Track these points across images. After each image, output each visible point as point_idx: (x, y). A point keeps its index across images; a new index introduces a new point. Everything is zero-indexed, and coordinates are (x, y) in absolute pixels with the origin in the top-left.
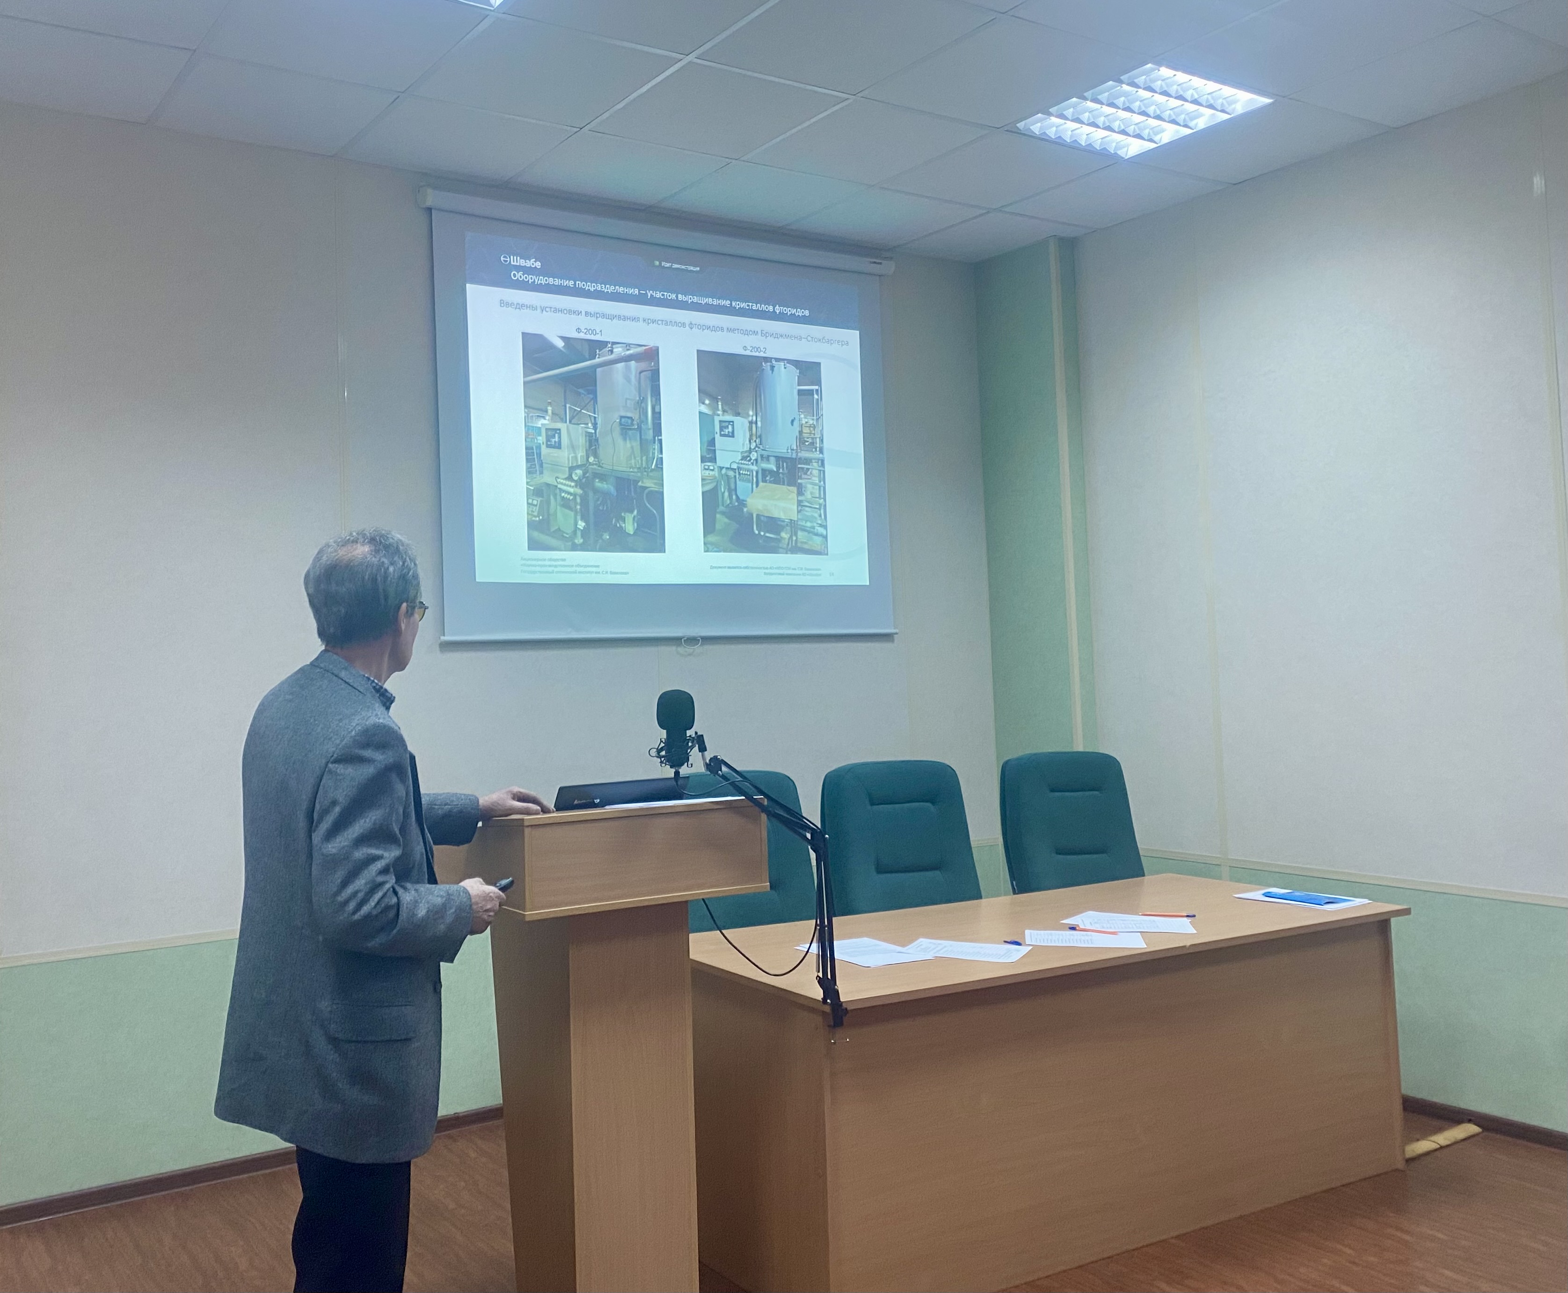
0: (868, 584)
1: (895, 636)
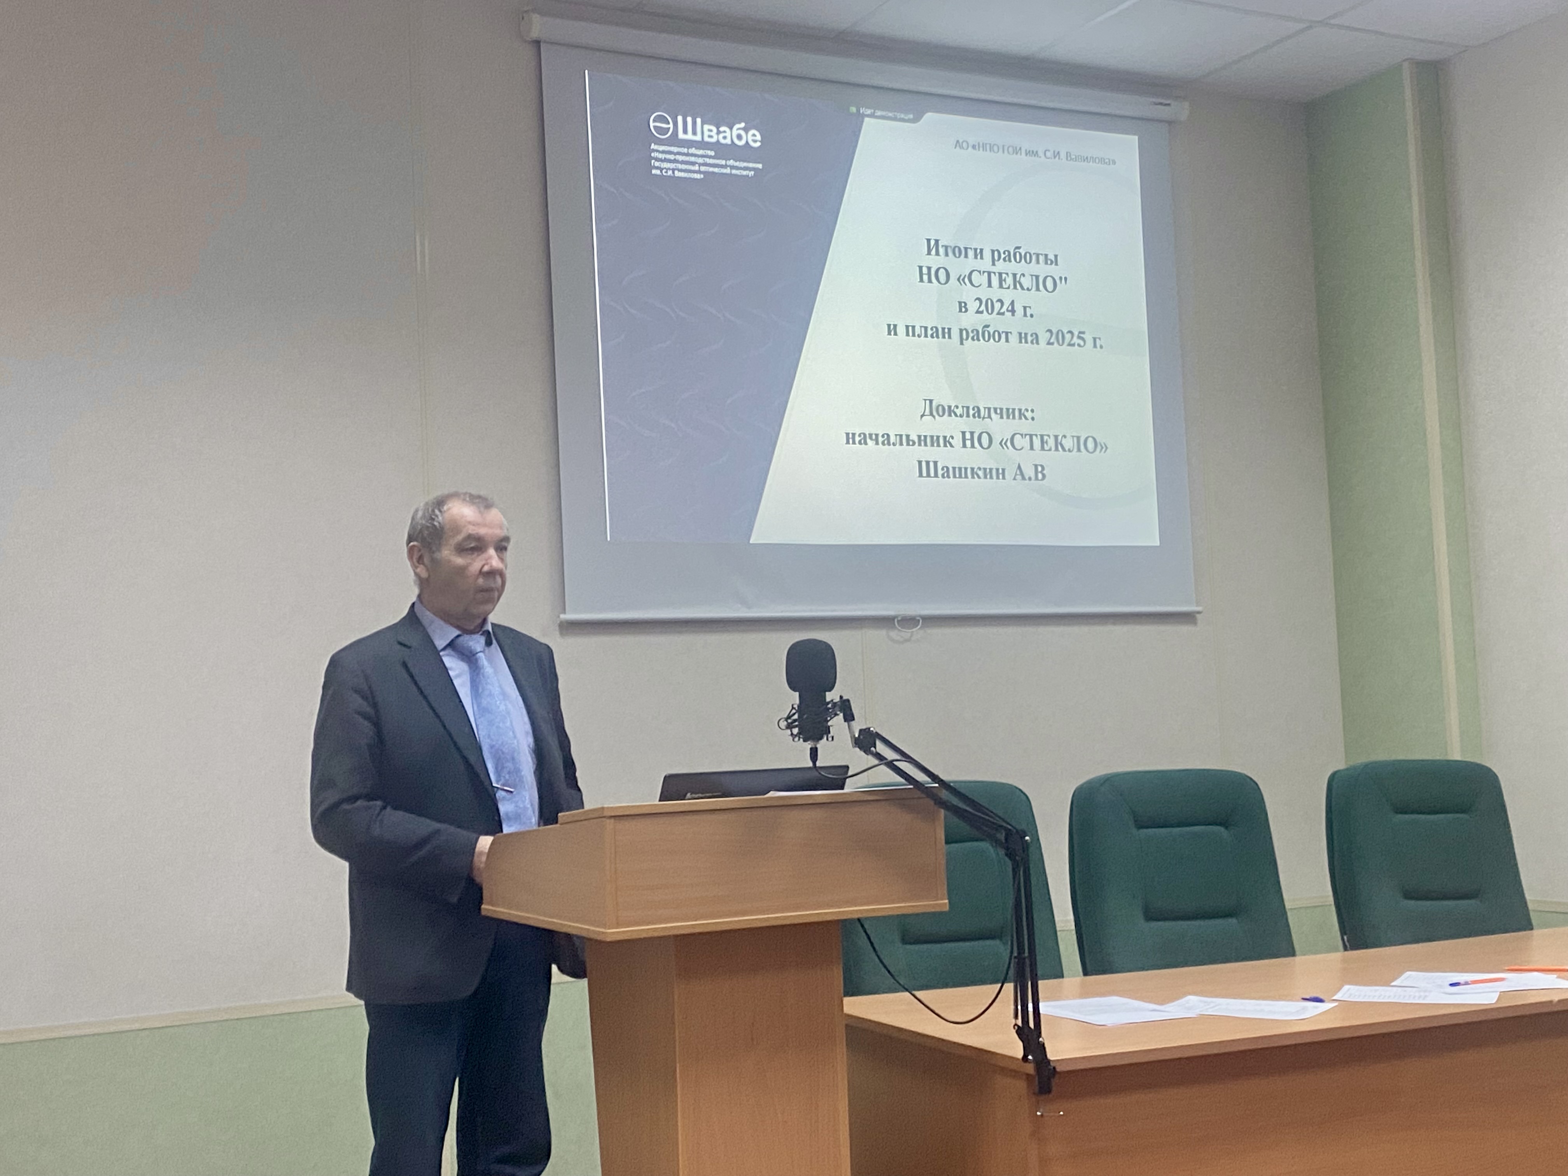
0: (1158, 544)
1: (1198, 616)
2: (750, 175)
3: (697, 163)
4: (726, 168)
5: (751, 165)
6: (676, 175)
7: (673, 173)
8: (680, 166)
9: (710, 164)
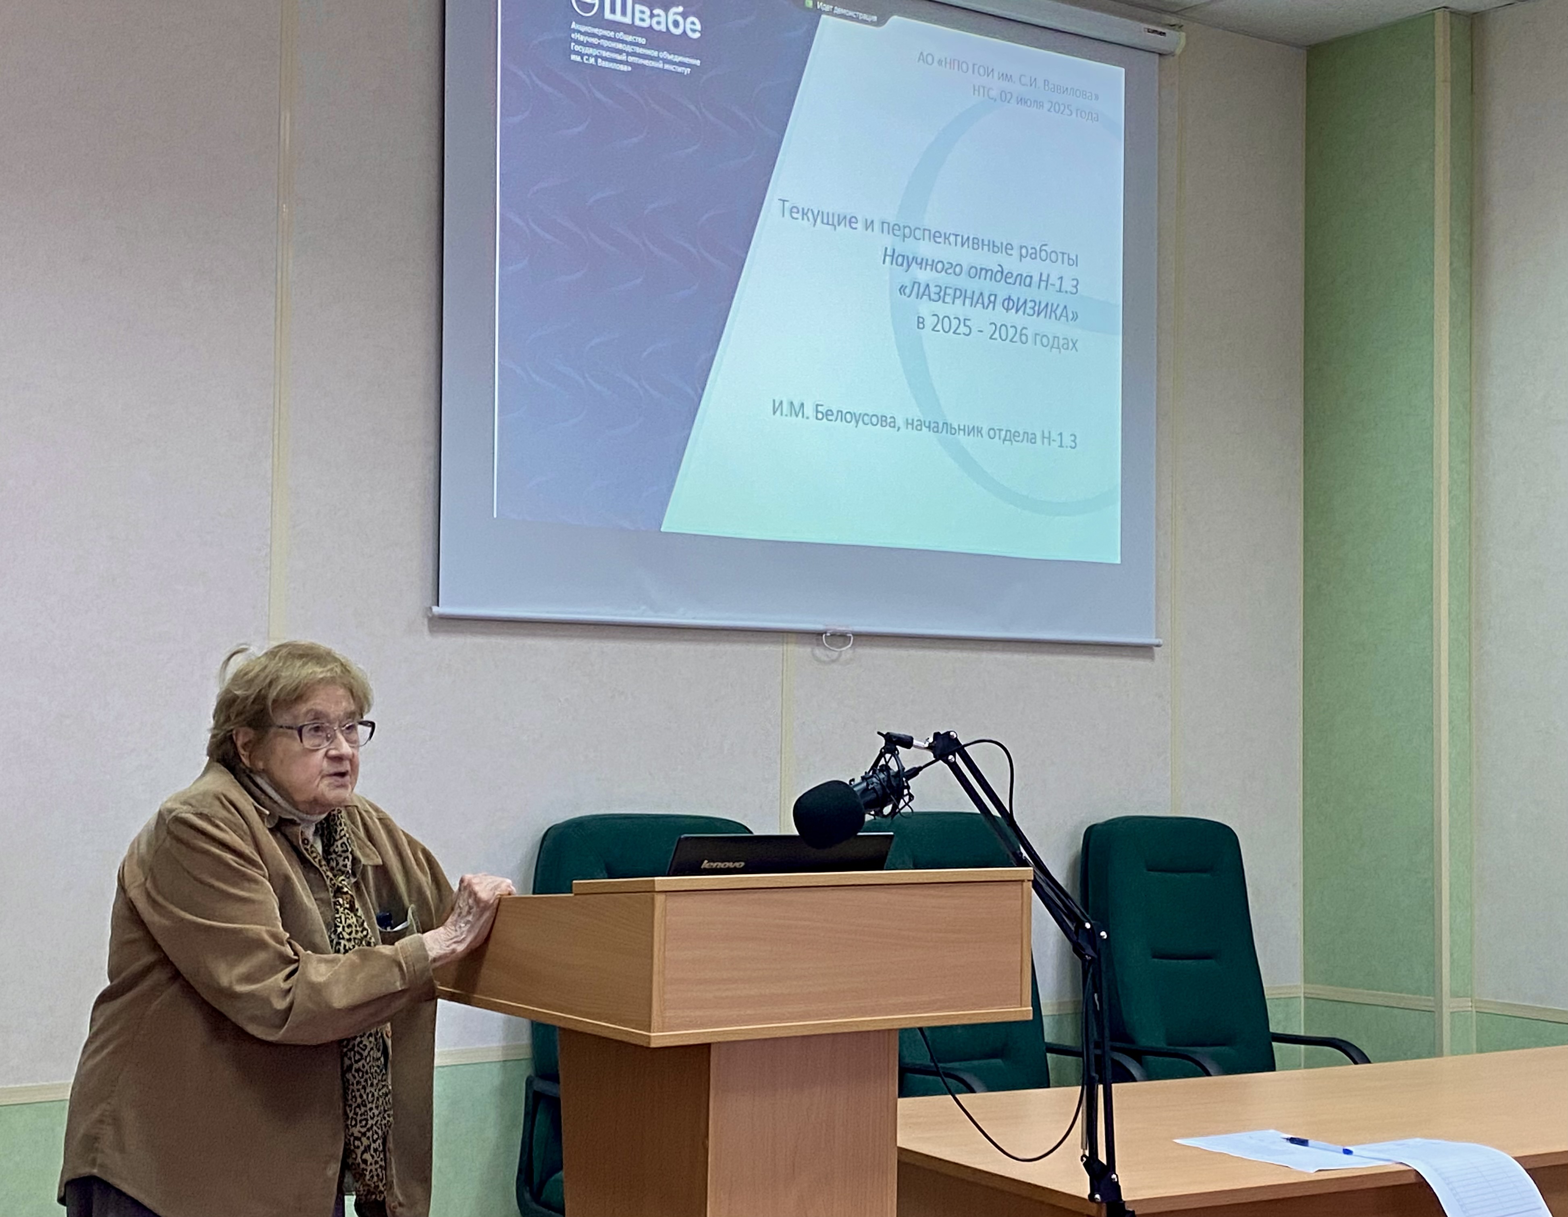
0: (1118, 561)
2: (686, 73)
3: (624, 51)
4: (658, 61)
5: (687, 60)
6: (599, 65)
7: (596, 61)
8: (605, 54)
9: (639, 54)
